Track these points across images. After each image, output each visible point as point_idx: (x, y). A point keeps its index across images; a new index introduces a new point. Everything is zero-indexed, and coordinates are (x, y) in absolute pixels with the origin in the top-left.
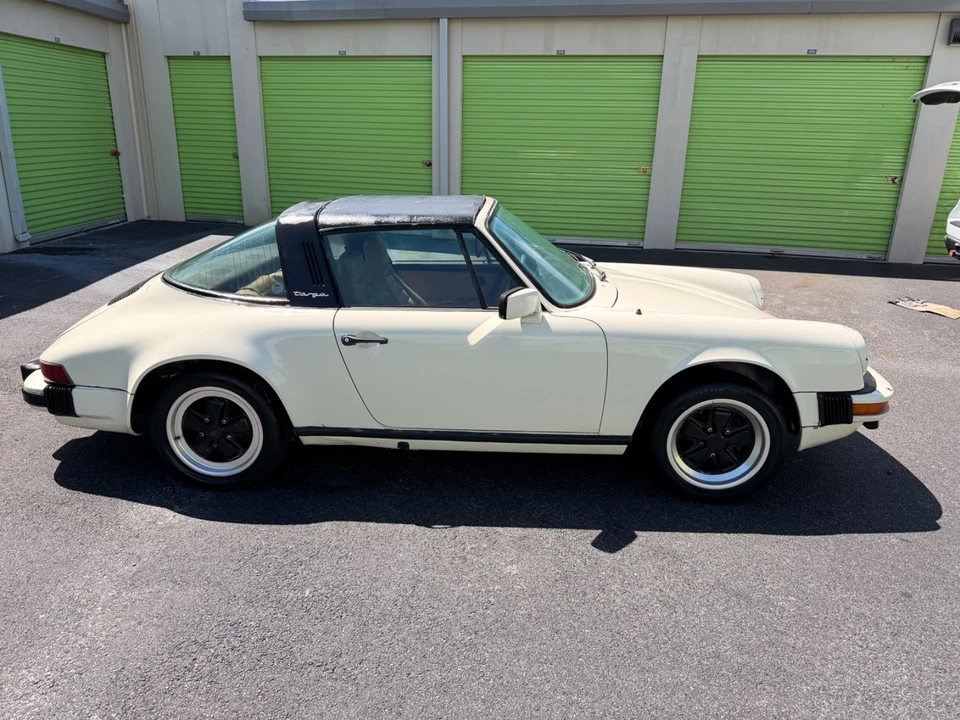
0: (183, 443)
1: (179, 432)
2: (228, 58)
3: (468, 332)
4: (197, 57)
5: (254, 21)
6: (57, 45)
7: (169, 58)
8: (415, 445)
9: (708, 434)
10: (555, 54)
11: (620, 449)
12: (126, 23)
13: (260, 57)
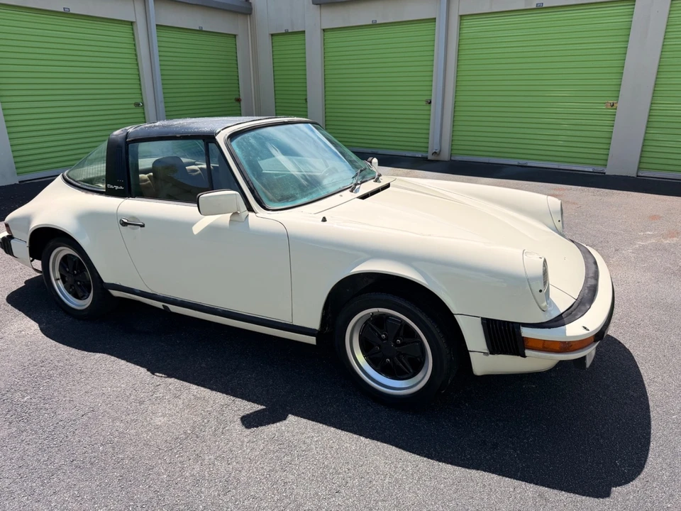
0: (60, 283)
1: (58, 275)
2: (304, 32)
3: (193, 224)
4: (287, 33)
5: (320, 4)
6: (200, 31)
7: (272, 35)
8: (173, 308)
9: (382, 340)
10: (535, 7)
11: (312, 340)
12: (250, 14)
13: (324, 30)
